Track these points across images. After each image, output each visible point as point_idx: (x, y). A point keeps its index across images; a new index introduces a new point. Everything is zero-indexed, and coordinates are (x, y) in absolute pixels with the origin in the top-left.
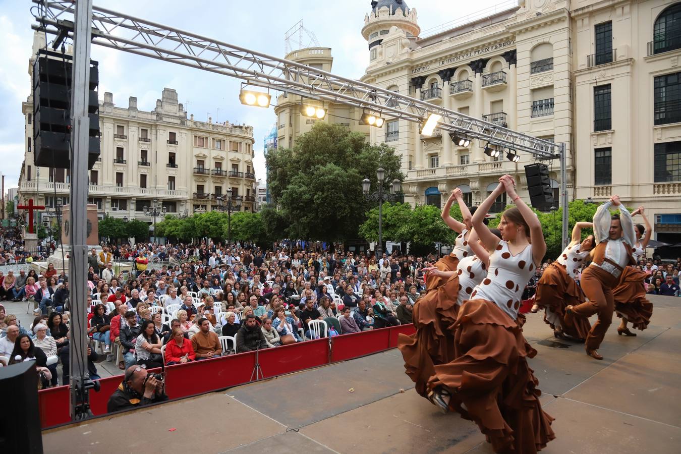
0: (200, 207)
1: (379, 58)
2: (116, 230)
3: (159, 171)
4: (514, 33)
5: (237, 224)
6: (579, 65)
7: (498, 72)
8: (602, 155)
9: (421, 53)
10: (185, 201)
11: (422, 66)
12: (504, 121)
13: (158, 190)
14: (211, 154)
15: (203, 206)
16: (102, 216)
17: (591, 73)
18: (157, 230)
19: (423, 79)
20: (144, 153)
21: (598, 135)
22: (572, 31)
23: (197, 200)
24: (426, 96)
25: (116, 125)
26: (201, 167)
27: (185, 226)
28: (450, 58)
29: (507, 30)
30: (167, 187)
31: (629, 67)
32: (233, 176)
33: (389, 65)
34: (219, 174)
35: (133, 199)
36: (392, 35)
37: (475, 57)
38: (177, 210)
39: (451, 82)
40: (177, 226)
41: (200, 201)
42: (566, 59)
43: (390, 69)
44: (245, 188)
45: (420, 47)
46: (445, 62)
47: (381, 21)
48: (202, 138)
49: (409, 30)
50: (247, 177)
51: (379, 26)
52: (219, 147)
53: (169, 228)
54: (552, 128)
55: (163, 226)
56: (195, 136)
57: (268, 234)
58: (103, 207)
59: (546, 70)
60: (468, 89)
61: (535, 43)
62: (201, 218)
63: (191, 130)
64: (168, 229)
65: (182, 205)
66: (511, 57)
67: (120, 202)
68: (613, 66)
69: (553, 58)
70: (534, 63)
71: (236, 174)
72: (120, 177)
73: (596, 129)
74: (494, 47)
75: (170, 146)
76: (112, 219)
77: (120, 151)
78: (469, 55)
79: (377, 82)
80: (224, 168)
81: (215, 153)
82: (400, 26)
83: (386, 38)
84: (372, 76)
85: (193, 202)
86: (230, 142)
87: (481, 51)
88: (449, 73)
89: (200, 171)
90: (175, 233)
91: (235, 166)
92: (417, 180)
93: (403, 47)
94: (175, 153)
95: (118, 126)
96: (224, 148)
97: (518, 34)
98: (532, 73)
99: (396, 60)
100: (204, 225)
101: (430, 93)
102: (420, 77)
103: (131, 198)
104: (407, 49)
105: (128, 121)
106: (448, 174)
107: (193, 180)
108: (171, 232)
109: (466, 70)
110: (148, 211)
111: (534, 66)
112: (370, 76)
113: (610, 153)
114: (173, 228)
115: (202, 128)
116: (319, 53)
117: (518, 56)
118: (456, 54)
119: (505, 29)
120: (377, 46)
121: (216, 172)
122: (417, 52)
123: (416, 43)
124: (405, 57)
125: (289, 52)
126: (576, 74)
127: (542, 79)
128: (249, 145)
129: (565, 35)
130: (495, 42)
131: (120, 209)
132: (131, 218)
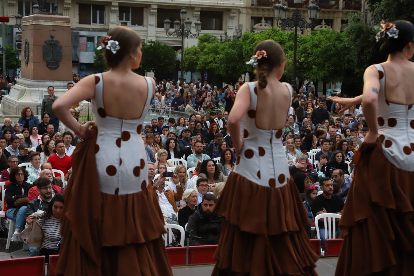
0: (263, 21)
5: (310, 51)
10: (238, 10)
15: (267, 19)
18: (186, 60)
23: (258, 9)
27: (228, 53)
35: (153, 6)
38: (224, 27)
40: (217, 53)
41: (263, 10)
53: (204, 57)
55: (195, 53)
58: (106, 20)
62: (253, 41)
64: (202, 58)
65: (233, 18)
67: (133, 12)
85: (250, 11)
90: (213, 65)
103: (150, 5)
108: (207, 64)
110: (172, 27)
114: (210, 58)
131: (133, 24)
132: (149, 39)
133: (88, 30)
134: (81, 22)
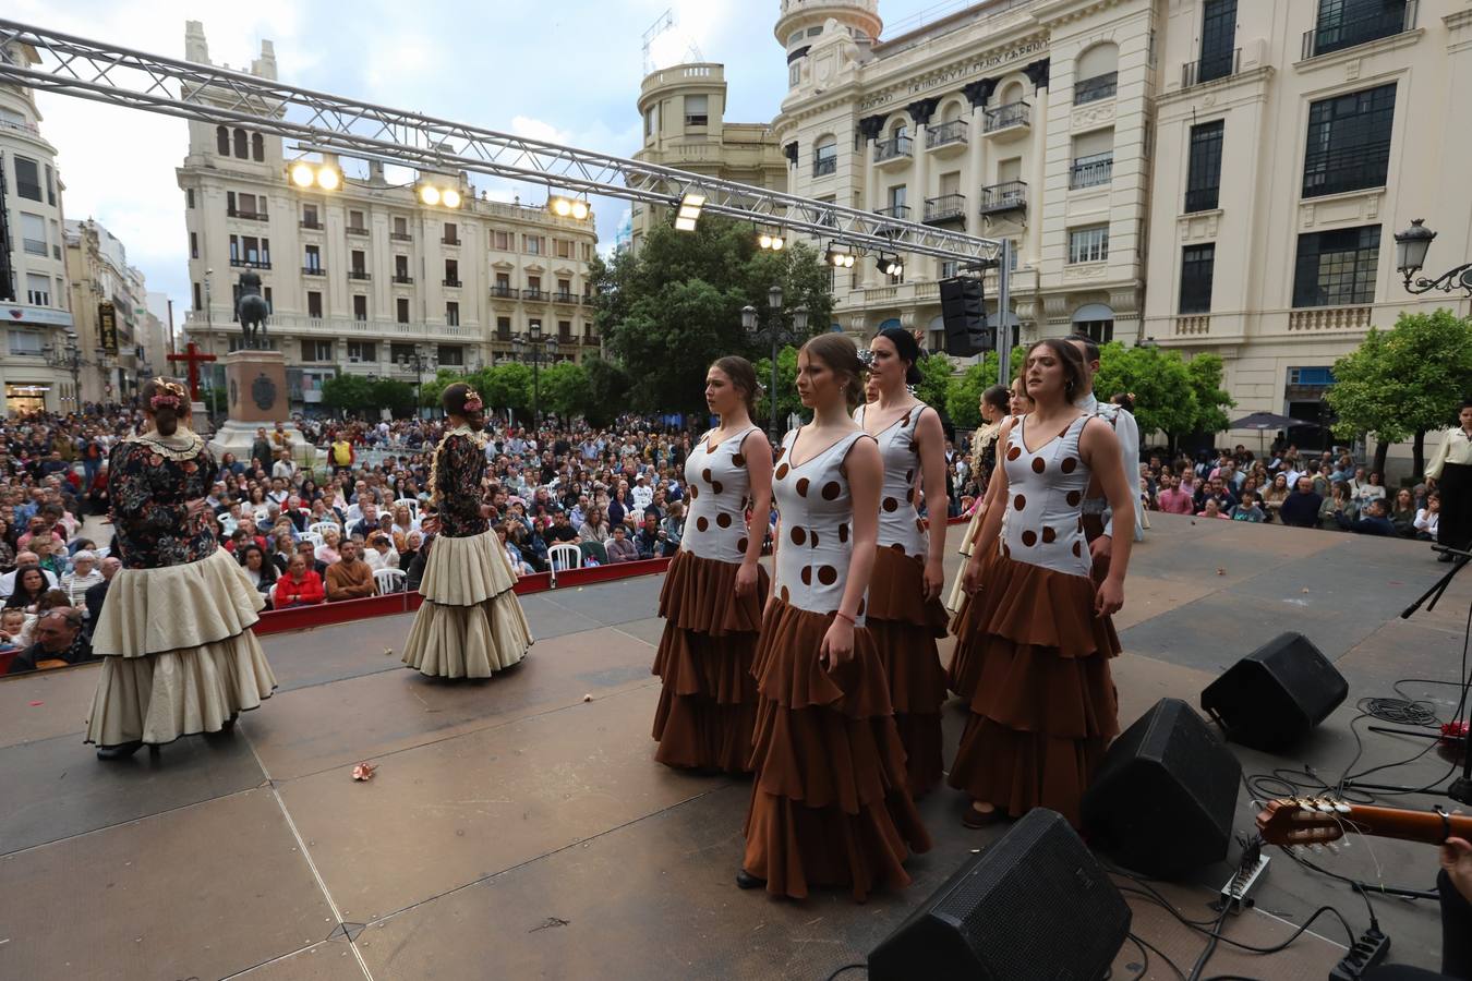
0: (505, 355)
1: (805, 83)
2: (356, 396)
3: (431, 292)
4: (1047, 25)
6: (1166, 84)
7: (1014, 105)
8: (1197, 258)
9: (878, 70)
10: (478, 345)
11: (880, 96)
12: (1021, 197)
13: (430, 327)
14: (520, 262)
15: (509, 354)
16: (332, 372)
17: (1187, 99)
18: (425, 396)
19: (879, 121)
20: (402, 262)
21: (1191, 220)
22: (1159, 15)
23: (498, 344)
24: (884, 152)
25: (348, 210)
26: (504, 284)
28: (929, 78)
29: (1035, 20)
30: (444, 321)
31: (1262, 84)
32: (560, 301)
33: (821, 95)
34: (535, 297)
35: (385, 342)
36: (828, 36)
37: (975, 75)
38: (464, 362)
39: (929, 126)
41: (504, 345)
42: (1141, 73)
43: (822, 103)
44: (583, 323)
45: (876, 59)
46: (921, 87)
47: (808, 10)
48: (503, 234)
49: (861, 26)
50: (585, 303)
51: (806, 20)
52: (535, 249)
54: (1107, 208)
55: (434, 388)
56: (492, 231)
57: (596, 403)
58: (334, 356)
59: (1103, 97)
60: (959, 137)
61: (1086, 44)
62: (493, 375)
63: (484, 219)
65: (473, 352)
66: (1039, 73)
67: (364, 348)
68: (1231, 84)
69: (1117, 72)
70: (1082, 83)
71: (565, 297)
72: (360, 304)
73: (1189, 208)
74: (1010, 55)
75: (447, 249)
76: (347, 377)
77: (358, 257)
78: (963, 72)
79: (799, 128)
80: (544, 287)
81: (527, 261)
82: (842, 18)
83: (816, 43)
84: (793, 116)
85: (491, 346)
86: (554, 240)
87: (985, 64)
88: (926, 107)
89: (502, 291)
91: (564, 284)
92: (864, 307)
93: (847, 59)
94: (456, 262)
95: (352, 212)
96: (544, 252)
97: (1055, 27)
98: (1076, 103)
99: (833, 86)
100: (498, 387)
101: (893, 147)
102: (876, 117)
103: (382, 340)
104: (852, 63)
105: (370, 204)
106: (918, 297)
107: (491, 307)
109: (957, 103)
110: (407, 362)
111: (1081, 89)
112: (787, 117)
113: (1213, 255)
115: (502, 215)
116: (702, 74)
117: (1053, 71)
118: (941, 70)
119: (1030, 17)
120: (801, 59)
121: (530, 294)
122: (872, 69)
123: (872, 51)
124: (849, 79)
125: (651, 71)
126: (1157, 103)
127: (1094, 115)
128: (588, 246)
129: (1143, 25)
130: (1013, 44)
131: (365, 360)
132: (383, 375)
133: (313, 367)
134: (304, 359)
